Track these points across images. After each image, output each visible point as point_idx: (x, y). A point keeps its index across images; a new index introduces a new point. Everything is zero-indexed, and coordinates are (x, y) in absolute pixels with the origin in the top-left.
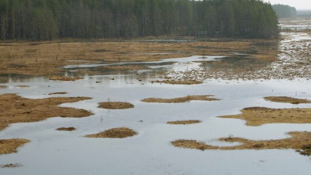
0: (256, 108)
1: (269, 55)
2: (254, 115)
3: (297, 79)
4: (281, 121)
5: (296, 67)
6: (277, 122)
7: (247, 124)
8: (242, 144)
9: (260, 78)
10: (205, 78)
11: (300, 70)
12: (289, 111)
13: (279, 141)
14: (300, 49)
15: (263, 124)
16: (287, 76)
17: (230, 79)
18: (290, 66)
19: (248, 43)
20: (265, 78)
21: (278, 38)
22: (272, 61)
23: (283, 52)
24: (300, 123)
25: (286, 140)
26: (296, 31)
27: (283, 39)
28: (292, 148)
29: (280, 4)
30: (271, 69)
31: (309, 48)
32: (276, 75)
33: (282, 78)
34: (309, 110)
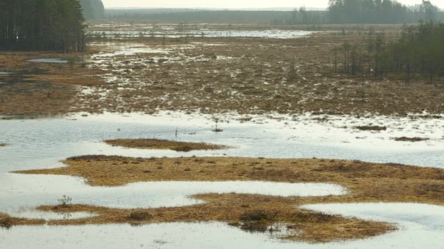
9: (78, 110)
20: (90, 111)
28: (219, 220)
34: (220, 159)
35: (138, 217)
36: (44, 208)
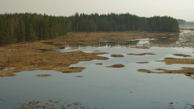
0: (170, 58)
1: (175, 38)
2: (169, 61)
3: (186, 47)
4: (179, 63)
5: (185, 43)
6: (178, 63)
7: (166, 64)
8: (164, 71)
10: (151, 46)
11: (187, 44)
12: (182, 59)
13: (179, 71)
14: (187, 36)
15: (172, 64)
16: (182, 46)
17: (160, 47)
18: (183, 42)
19: (167, 34)
20: (173, 47)
21: (179, 32)
22: (176, 41)
24: (186, 64)
25: (181, 70)
26: (186, 29)
27: (181, 32)
28: (183, 73)
30: (176, 44)
31: (190, 36)
32: (178, 46)
34: (190, 59)
35: (170, 72)
36: (156, 69)
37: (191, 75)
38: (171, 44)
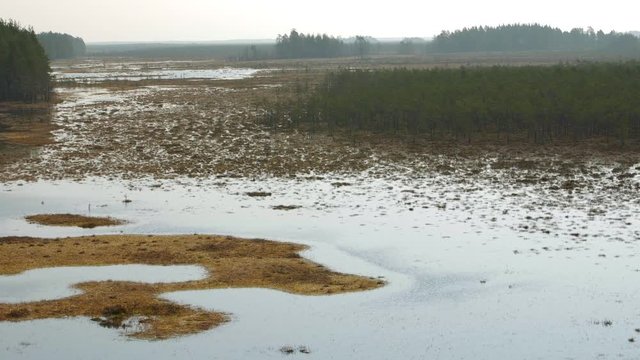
0: (10, 240)
1: (34, 132)
2: (6, 254)
3: (89, 178)
4: (61, 264)
5: (87, 155)
6: (53, 265)
9: (17, 178)
11: (96, 161)
12: (77, 242)
13: (59, 302)
14: (95, 119)
15: (25, 269)
16: (70, 173)
18: (75, 154)
20: (27, 179)
21: (53, 100)
22: (40, 145)
23: (61, 127)
24: (98, 264)
25: (71, 300)
26: (85, 85)
27: (61, 102)
28: (85, 314)
29: (53, 32)
30: (38, 161)
31: (111, 119)
32: (49, 173)
33: (61, 178)
35: (17, 314)
37: (126, 322)
38: (14, 167)
